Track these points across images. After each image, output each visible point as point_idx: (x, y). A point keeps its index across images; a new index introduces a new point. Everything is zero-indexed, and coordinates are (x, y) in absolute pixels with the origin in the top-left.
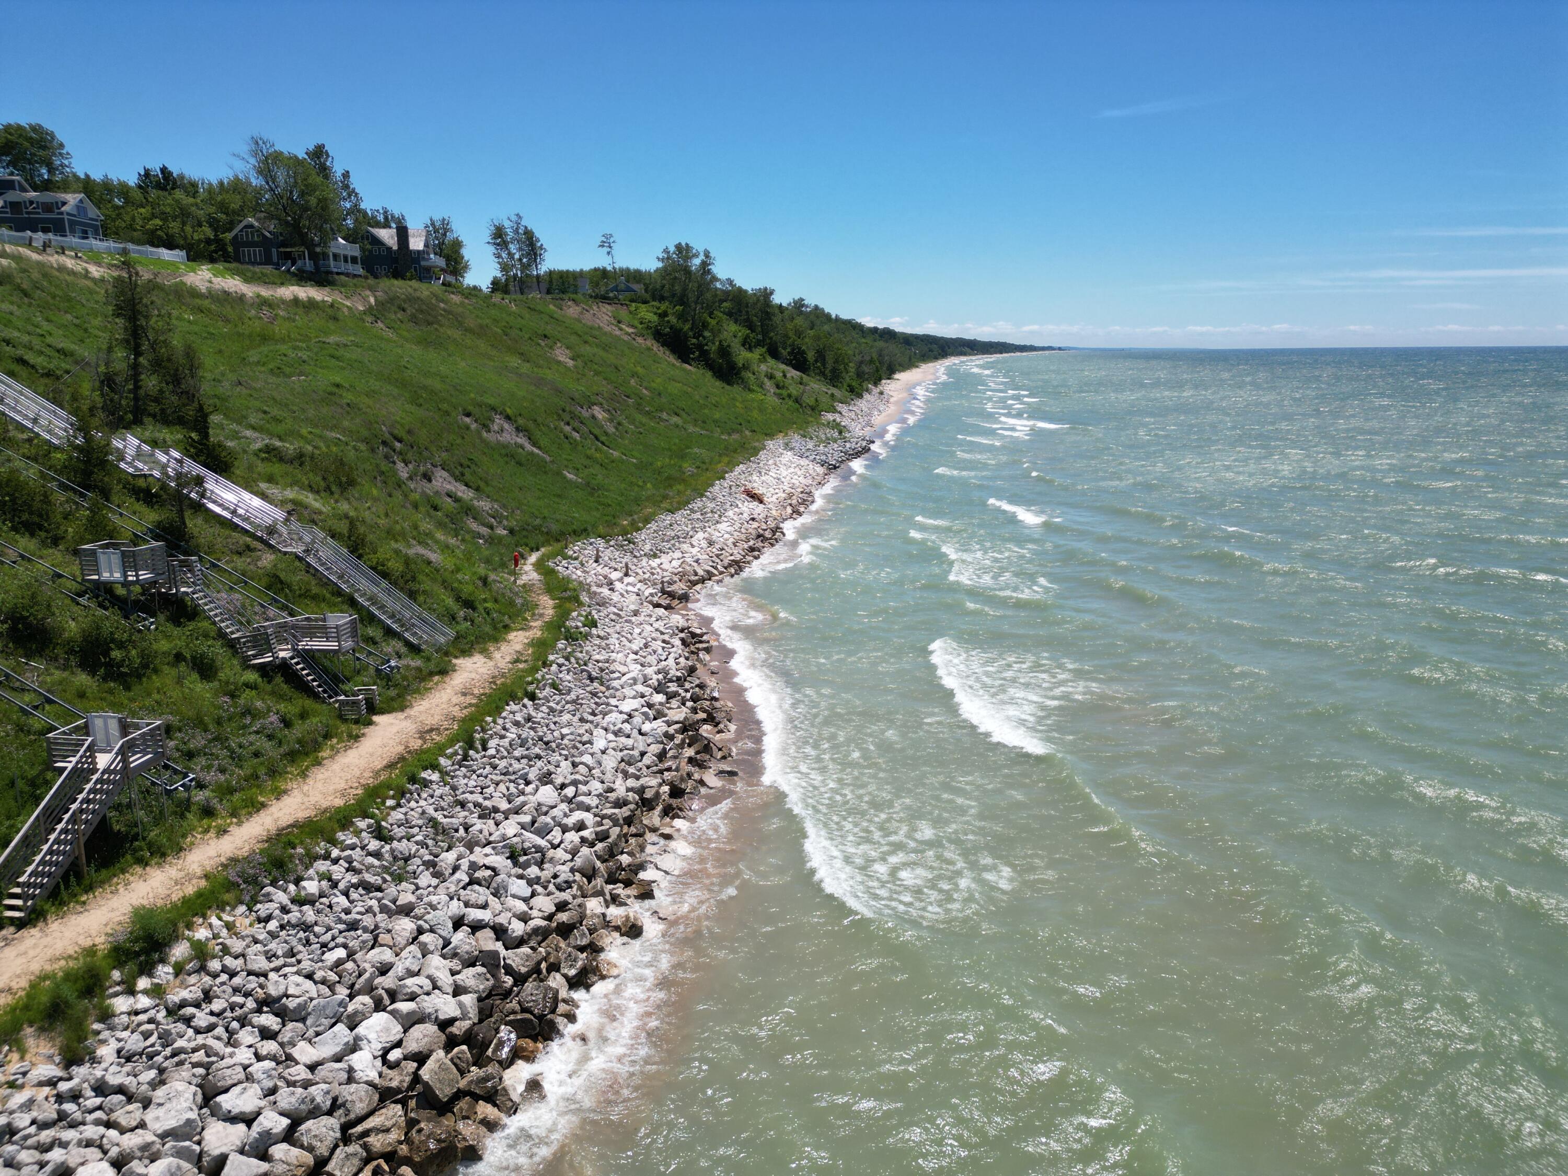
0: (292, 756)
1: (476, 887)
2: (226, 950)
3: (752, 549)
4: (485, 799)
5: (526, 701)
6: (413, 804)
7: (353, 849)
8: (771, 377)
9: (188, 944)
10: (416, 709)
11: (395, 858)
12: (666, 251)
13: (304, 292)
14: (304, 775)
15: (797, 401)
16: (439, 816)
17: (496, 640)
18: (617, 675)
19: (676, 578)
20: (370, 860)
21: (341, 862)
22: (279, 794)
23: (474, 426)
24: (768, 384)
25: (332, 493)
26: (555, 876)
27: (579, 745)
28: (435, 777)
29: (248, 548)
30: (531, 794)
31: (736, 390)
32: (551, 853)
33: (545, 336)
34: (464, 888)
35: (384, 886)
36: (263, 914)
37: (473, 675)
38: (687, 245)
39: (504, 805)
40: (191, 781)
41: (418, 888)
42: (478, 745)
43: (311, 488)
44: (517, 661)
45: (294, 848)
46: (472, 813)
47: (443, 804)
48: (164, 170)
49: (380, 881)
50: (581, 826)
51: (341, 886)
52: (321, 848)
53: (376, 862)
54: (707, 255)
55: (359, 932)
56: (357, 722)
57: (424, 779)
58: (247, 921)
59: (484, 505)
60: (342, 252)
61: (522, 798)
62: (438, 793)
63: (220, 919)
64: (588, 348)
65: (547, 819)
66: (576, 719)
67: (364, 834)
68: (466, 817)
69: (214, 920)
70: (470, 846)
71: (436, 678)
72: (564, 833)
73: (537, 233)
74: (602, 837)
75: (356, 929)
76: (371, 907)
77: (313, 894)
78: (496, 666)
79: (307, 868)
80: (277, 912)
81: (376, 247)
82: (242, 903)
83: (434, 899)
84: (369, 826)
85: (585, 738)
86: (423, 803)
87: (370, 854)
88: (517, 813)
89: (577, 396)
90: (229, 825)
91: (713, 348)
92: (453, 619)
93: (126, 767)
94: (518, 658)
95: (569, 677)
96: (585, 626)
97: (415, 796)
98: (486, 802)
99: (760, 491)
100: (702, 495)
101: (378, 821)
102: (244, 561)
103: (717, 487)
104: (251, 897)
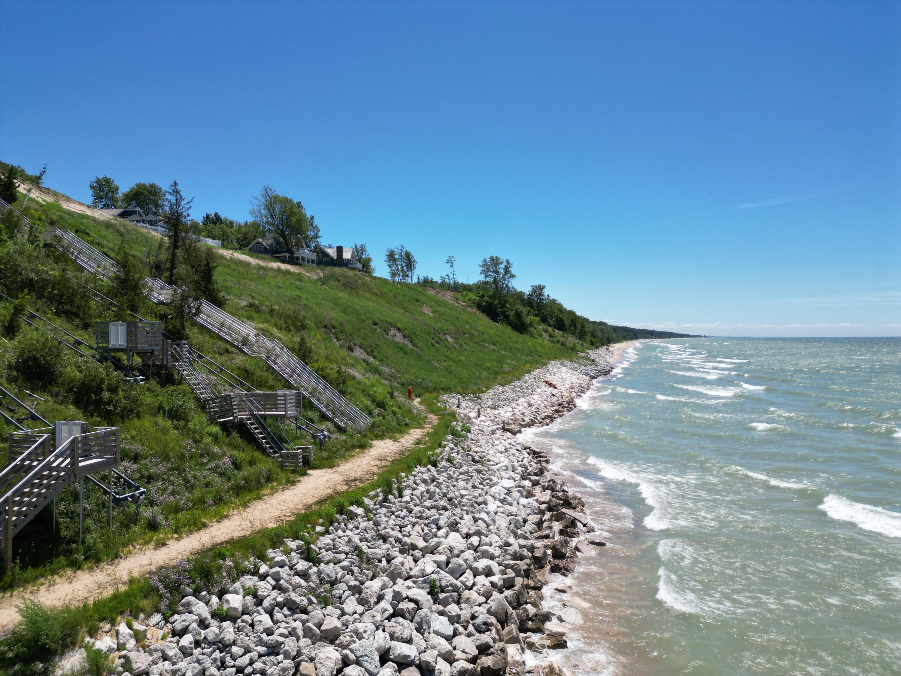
0: (238, 490)
1: (400, 619)
2: (127, 665)
3: (557, 411)
4: (404, 536)
5: (430, 466)
6: (340, 532)
7: (282, 567)
8: (546, 331)
9: (85, 654)
10: (341, 467)
11: (322, 581)
12: (484, 261)
13: (283, 266)
14: (245, 506)
15: (562, 344)
16: (364, 546)
17: (401, 432)
18: (492, 463)
19: (511, 422)
20: (297, 579)
21: (269, 578)
22: (221, 518)
23: (379, 330)
24: (544, 334)
25: (290, 331)
26: (473, 617)
27: (476, 505)
28: (360, 511)
29: (227, 350)
30: (443, 537)
31: (526, 337)
32: (466, 594)
33: (417, 300)
34: (388, 619)
35: (310, 608)
36: (178, 626)
37: (386, 450)
38: (496, 257)
39: (421, 544)
41: (343, 614)
42: (395, 492)
44: (417, 443)
45: (224, 559)
46: (393, 547)
47: (367, 535)
48: (216, 214)
49: (305, 602)
50: (489, 573)
51: (266, 603)
52: (249, 563)
53: (303, 583)
54: (508, 262)
55: (280, 657)
56: (294, 472)
57: (351, 512)
58: (160, 633)
59: (385, 369)
60: (306, 257)
61: (435, 540)
62: (363, 525)
63: (130, 627)
64: (441, 308)
65: (460, 561)
66: (469, 486)
67: (293, 554)
68: (388, 549)
69: (123, 628)
70: (394, 576)
71: (357, 450)
72: (475, 576)
73: (412, 254)
74: (509, 584)
75: (277, 654)
76: (294, 629)
77: (235, 609)
78: (402, 446)
79: (233, 582)
80: (195, 625)
81: (325, 258)
82: (158, 611)
83: (360, 627)
84: (299, 547)
85: (480, 500)
86: (348, 533)
87: (297, 574)
88: (432, 553)
89: (436, 328)
90: (168, 539)
91: (512, 314)
92: (370, 413)
93: (74, 463)
94: (418, 442)
95: (459, 457)
96: (462, 430)
97: (343, 525)
98: (405, 539)
99: (553, 383)
100: (519, 380)
101: (308, 543)
102: (223, 358)
103: (527, 377)
104: (170, 606)
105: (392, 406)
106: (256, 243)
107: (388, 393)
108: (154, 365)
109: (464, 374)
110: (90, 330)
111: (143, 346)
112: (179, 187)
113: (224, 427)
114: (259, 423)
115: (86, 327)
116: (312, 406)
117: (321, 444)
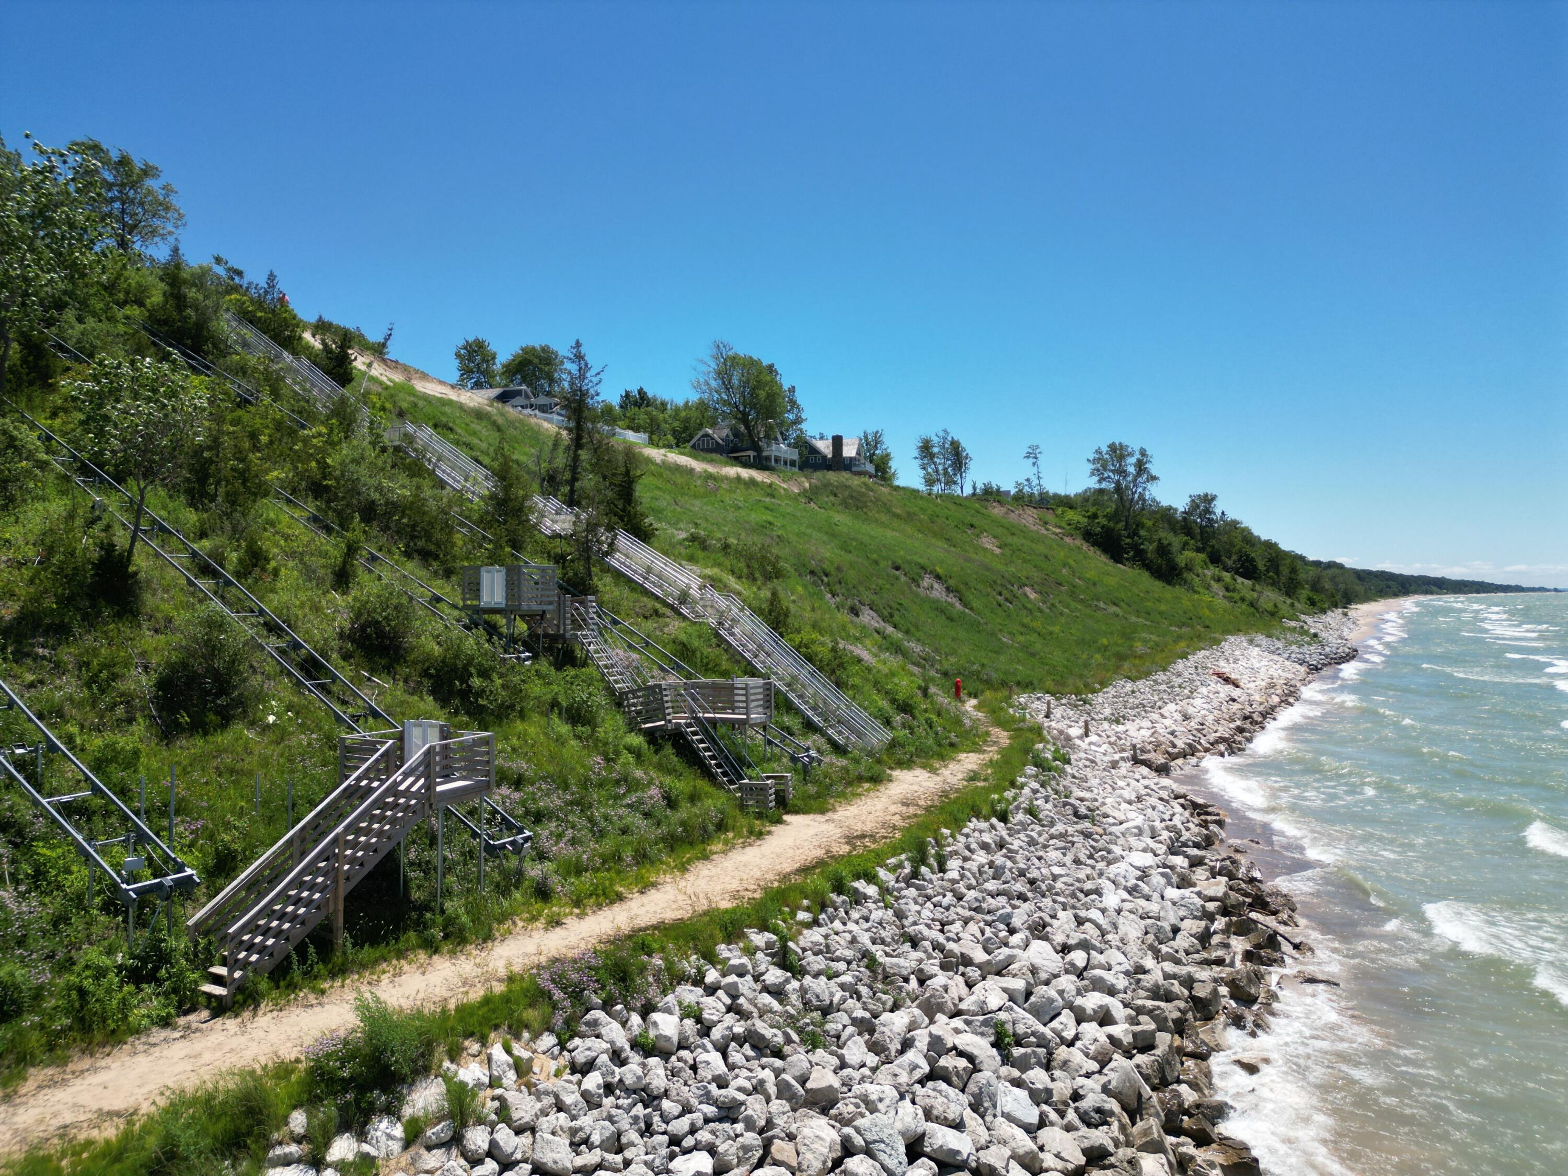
0: (673, 843)
1: (942, 1085)
2: (503, 1112)
3: (1240, 730)
4: (948, 939)
5: (994, 820)
6: (837, 925)
7: (741, 975)
8: (1219, 580)
9: (443, 1088)
10: (840, 813)
11: (807, 1006)
12: (1098, 451)
13: (745, 473)
14: (683, 868)
15: (1252, 605)
16: (878, 952)
17: (942, 757)
18: (1111, 820)
19: (1149, 747)
20: (766, 999)
21: (720, 993)
22: (646, 887)
23: (903, 579)
24: (1215, 586)
25: (755, 580)
26: (1076, 1096)
27: (1081, 896)
28: (871, 890)
29: (656, 612)
30: (1018, 947)
31: (1179, 590)
32: (1062, 1052)
33: (972, 526)
34: (922, 1082)
35: (787, 1049)
36: (581, 1057)
37: (916, 788)
38: (1120, 444)
39: (979, 956)
40: (526, 839)
41: (843, 1065)
42: (932, 861)
43: (733, 572)
44: (972, 779)
45: (649, 955)
46: (930, 957)
47: (884, 934)
48: (641, 392)
49: (780, 1039)
50: (1105, 1018)
51: (717, 1033)
52: (690, 964)
53: (776, 1005)
54: (1143, 453)
55: (739, 1127)
56: (759, 816)
57: (856, 890)
58: (553, 1066)
59: (914, 646)
60: (782, 455)
61: (1005, 951)
62: (877, 915)
63: (508, 1051)
64: (1015, 539)
65: (1053, 993)
66: (1068, 860)
67: (760, 955)
68: (920, 961)
69: (497, 1051)
70: (931, 1009)
71: (866, 785)
72: (1079, 1023)
73: (964, 444)
74: (1144, 1044)
75: (734, 1121)
76: (762, 1082)
77: (668, 1039)
78: (944, 782)
79: (664, 992)
80: (604, 1058)
81: (812, 457)
82: (551, 1030)
83: (873, 1091)
84: (769, 945)
85: (1088, 886)
86: (851, 926)
87: (766, 989)
88: (999, 973)
89: (1006, 575)
90: (566, 915)
91: (1150, 547)
92: (888, 722)
93: (429, 787)
94: (973, 777)
95: (1049, 806)
96: (1055, 759)
97: (842, 912)
98: (951, 946)
99: (1233, 676)
100: (1165, 670)
101: (784, 939)
102: (650, 625)
103: (1180, 665)
104: (567, 1022)
105: (926, 711)
106: (703, 436)
107: (919, 688)
108: (546, 635)
109: (1057, 657)
110: (454, 578)
111: (529, 604)
112: (583, 350)
113: (652, 737)
114: (706, 732)
115: (448, 573)
116: (790, 707)
117: (805, 772)
